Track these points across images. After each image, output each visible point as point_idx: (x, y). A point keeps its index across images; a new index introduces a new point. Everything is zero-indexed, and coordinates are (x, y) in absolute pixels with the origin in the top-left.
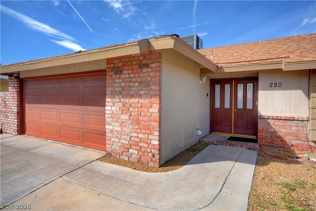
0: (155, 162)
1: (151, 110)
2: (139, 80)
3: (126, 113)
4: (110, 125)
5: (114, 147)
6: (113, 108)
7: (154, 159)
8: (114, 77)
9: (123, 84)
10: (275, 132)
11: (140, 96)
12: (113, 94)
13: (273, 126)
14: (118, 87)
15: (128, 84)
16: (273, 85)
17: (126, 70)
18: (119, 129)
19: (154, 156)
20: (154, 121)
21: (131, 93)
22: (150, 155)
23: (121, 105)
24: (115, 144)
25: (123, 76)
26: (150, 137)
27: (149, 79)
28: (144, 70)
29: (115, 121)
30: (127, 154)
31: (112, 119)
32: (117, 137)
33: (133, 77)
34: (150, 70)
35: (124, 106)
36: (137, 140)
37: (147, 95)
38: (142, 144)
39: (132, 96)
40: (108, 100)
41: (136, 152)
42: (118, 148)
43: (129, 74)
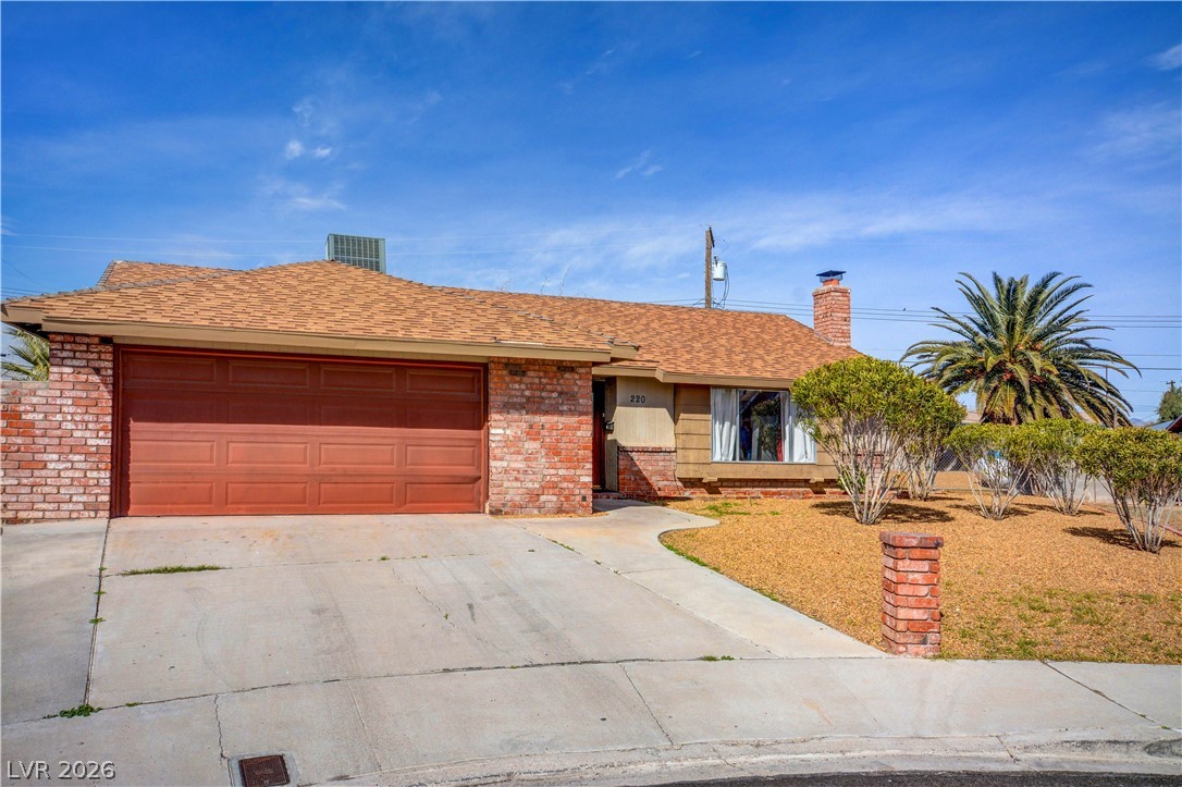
0: (588, 506)
1: (579, 433)
2: (559, 388)
3: (534, 440)
4: (501, 459)
5: (508, 497)
6: (508, 432)
7: (584, 503)
8: (507, 379)
9: (527, 393)
10: (640, 472)
11: (561, 413)
12: (507, 407)
13: (638, 463)
14: (517, 397)
15: (537, 393)
16: (635, 400)
17: (534, 370)
18: (521, 465)
19: (584, 499)
20: (585, 448)
21: (543, 408)
22: (578, 498)
23: (524, 425)
24: (511, 492)
25: (526, 380)
26: (579, 472)
27: (576, 389)
28: (567, 375)
29: (514, 453)
30: (537, 504)
31: (505, 450)
32: (516, 479)
33: (547, 384)
34: (577, 377)
35: (531, 427)
36: (555, 479)
37: (571, 412)
38: (565, 485)
39: (546, 413)
40: (494, 416)
41: (554, 498)
42: (517, 498)
43: (540, 378)
